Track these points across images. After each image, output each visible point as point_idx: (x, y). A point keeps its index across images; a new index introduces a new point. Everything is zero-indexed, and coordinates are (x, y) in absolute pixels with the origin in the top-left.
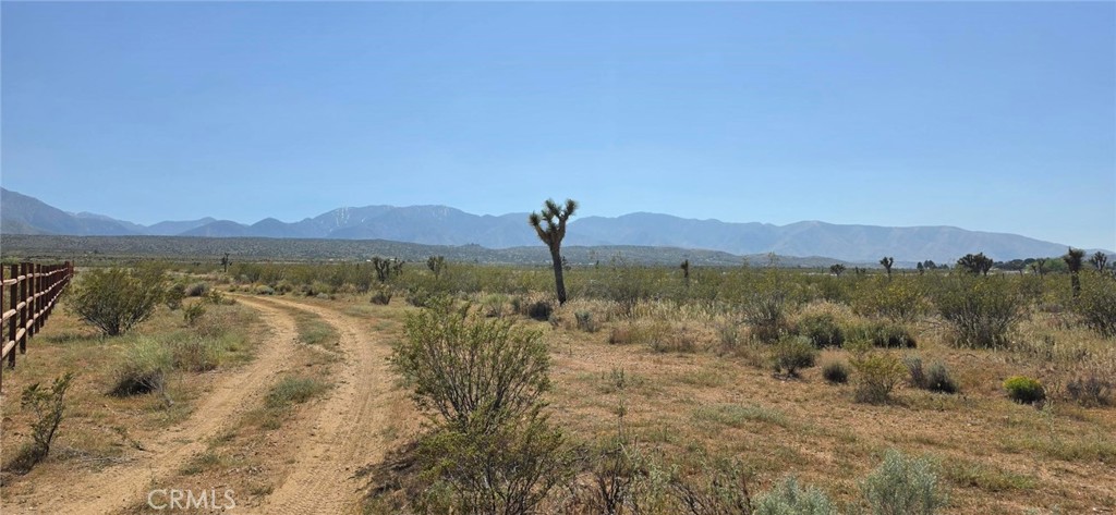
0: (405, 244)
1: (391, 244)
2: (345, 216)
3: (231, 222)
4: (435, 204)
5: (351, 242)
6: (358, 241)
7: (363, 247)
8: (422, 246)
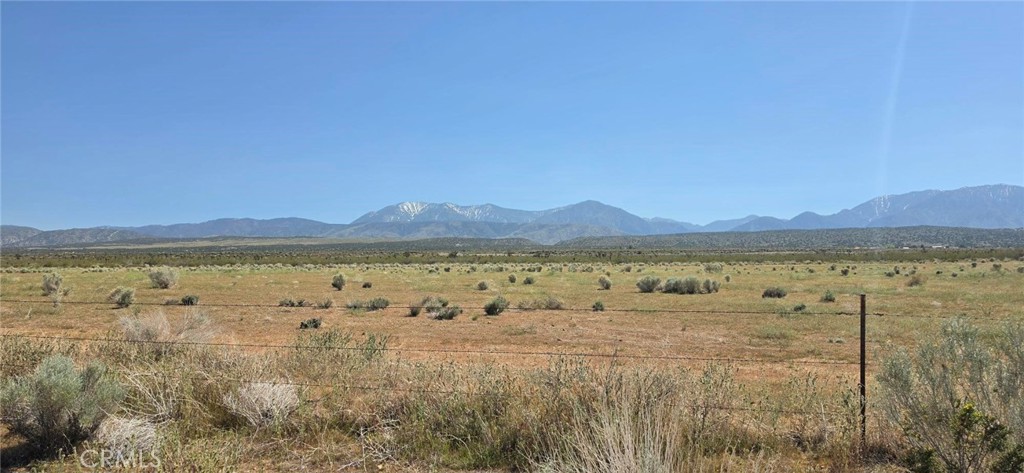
0: (956, 229)
1: (939, 230)
2: (886, 205)
3: (772, 218)
4: (992, 183)
5: (891, 229)
6: (896, 229)
7: (902, 235)
8: (979, 230)
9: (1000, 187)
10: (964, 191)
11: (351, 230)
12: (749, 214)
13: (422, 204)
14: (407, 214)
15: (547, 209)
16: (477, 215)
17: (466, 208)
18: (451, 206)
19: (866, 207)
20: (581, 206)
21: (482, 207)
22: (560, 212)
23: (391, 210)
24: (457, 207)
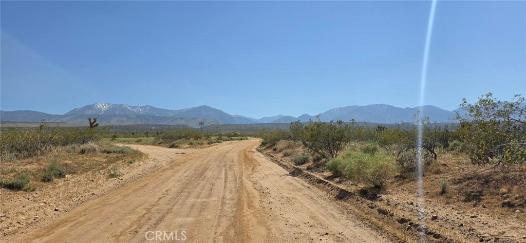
2: (337, 112)
9: (383, 105)
10: (369, 106)
11: (68, 118)
12: (279, 114)
13: (108, 104)
14: (100, 110)
15: (181, 109)
16: (141, 111)
17: (134, 107)
18: (126, 106)
19: (329, 112)
20: (200, 108)
21: (143, 107)
22: (188, 111)
23: (90, 107)
24: (130, 106)
